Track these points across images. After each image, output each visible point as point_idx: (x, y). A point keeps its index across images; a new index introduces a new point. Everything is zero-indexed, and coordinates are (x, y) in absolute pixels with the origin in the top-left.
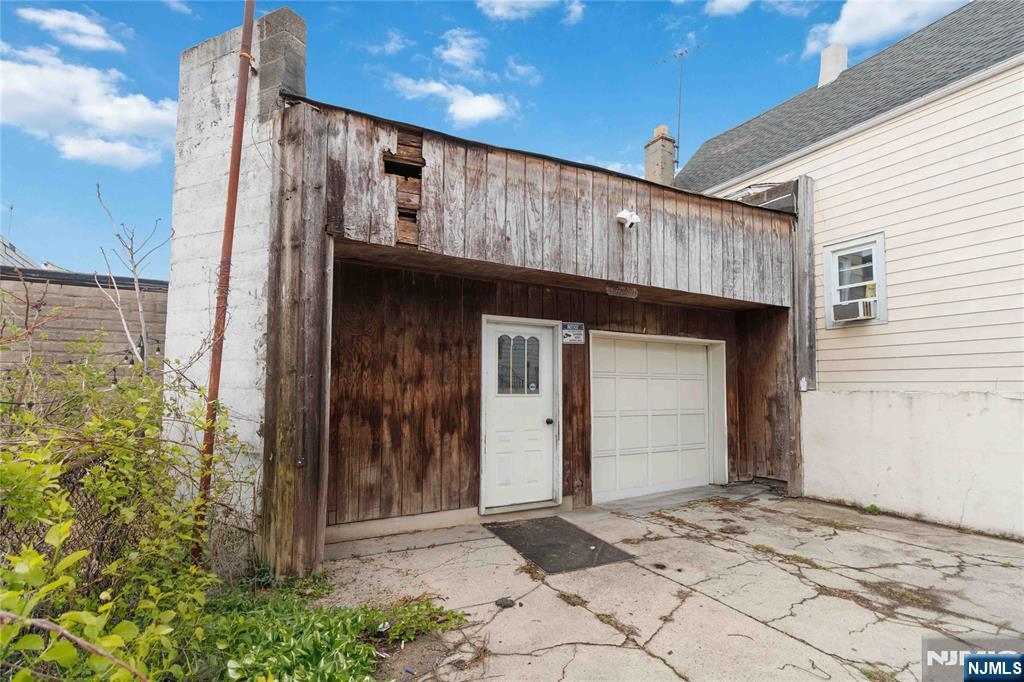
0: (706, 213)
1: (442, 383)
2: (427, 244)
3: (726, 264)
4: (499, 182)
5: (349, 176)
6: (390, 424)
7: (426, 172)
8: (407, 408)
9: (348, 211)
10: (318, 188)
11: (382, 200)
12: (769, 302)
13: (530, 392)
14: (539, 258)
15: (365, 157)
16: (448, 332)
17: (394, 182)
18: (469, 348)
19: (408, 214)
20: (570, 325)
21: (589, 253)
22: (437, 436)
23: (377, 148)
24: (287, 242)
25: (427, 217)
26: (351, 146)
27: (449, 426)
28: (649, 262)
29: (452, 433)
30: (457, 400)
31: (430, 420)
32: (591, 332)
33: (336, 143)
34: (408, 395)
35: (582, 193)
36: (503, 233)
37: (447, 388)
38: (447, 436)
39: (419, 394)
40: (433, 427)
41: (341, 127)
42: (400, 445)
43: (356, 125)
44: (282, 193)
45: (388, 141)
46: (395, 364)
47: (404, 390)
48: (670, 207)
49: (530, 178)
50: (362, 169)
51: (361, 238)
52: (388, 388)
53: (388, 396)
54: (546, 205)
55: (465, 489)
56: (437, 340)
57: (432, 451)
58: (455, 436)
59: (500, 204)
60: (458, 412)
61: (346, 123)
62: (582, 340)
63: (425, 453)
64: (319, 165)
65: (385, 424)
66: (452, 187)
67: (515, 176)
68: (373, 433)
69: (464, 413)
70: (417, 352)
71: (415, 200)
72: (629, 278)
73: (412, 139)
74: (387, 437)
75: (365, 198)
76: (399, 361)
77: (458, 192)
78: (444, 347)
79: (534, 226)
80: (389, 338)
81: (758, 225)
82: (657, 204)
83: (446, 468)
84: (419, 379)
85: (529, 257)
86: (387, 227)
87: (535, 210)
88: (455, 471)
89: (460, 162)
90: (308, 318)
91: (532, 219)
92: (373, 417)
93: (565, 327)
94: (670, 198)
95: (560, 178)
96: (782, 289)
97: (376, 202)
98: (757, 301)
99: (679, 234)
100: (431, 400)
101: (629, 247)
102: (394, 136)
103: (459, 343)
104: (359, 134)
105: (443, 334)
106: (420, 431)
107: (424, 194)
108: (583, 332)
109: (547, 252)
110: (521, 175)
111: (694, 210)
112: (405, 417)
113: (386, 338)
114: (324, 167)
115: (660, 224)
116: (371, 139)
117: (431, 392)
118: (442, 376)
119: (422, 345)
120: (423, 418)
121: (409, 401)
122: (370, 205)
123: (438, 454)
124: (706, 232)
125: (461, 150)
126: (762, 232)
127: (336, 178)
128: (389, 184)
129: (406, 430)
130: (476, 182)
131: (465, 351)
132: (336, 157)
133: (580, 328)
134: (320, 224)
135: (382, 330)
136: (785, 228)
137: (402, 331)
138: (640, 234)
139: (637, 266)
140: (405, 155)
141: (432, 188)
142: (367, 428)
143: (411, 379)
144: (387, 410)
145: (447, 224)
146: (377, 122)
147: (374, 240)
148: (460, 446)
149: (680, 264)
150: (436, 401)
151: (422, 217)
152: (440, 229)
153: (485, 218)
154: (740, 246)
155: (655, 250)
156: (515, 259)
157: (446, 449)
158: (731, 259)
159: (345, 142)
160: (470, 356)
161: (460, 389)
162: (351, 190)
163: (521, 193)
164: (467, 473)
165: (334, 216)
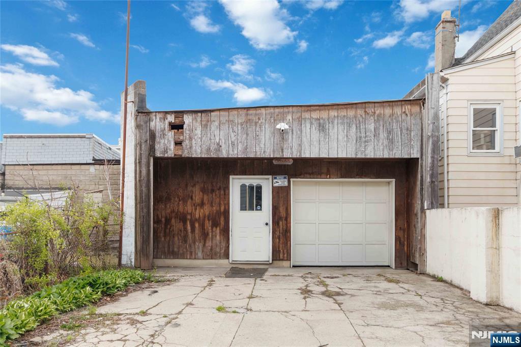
0: (343, 113)
1: (212, 206)
2: (186, 154)
3: (359, 139)
4: (217, 123)
5: (157, 134)
6: (190, 222)
7: (185, 126)
8: (197, 216)
9: (157, 146)
10: (146, 141)
11: (169, 141)
12: (397, 156)
13: (257, 210)
14: (236, 152)
15: (162, 127)
16: (214, 184)
17: (173, 133)
18: (225, 192)
19: (178, 143)
20: (278, 177)
21: (262, 146)
22: (210, 228)
23: (167, 122)
24: (137, 161)
25: (186, 144)
26: (157, 123)
27: (215, 224)
28: (300, 145)
29: (216, 227)
30: (219, 213)
31: (207, 222)
32: (292, 180)
33: (152, 124)
34: (197, 211)
35: (259, 119)
36: (218, 144)
37: (214, 208)
38: (214, 229)
39: (202, 211)
40: (208, 225)
41: (154, 118)
42: (194, 231)
43: (159, 116)
44: (136, 145)
45: (171, 118)
46: (192, 199)
47: (196, 209)
48: (315, 115)
49: (231, 118)
50: (161, 131)
51: (162, 155)
52: (189, 208)
53: (190, 211)
54: (239, 128)
55: (223, 251)
56: (210, 188)
57: (208, 234)
58: (218, 228)
59: (217, 133)
60: (220, 219)
61: (156, 116)
62: (286, 184)
63: (205, 235)
64: (146, 133)
65: (188, 222)
66: (196, 130)
67: (223, 119)
68: (184, 225)
69: (222, 219)
70: (201, 193)
71: (181, 138)
72: (287, 154)
73: (180, 115)
74: (189, 228)
75: (162, 141)
76: (194, 198)
77: (198, 132)
78: (213, 191)
79: (234, 139)
80: (190, 188)
81: (388, 111)
82: (307, 115)
83: (214, 242)
84: (202, 204)
85: (231, 152)
86: (170, 150)
87: (234, 132)
88: (218, 244)
89: (199, 119)
90: (144, 185)
91: (233, 136)
92: (183, 219)
93: (276, 178)
94: (315, 110)
95: (247, 115)
96: (412, 147)
97: (166, 141)
98: (386, 156)
99: (322, 128)
100: (207, 214)
101: (287, 140)
102: (173, 116)
103: (219, 189)
104: (160, 118)
105: (213, 185)
106: (202, 226)
107: (185, 135)
108: (286, 180)
109: (240, 149)
110: (227, 118)
111: (333, 113)
112: (196, 220)
113: (188, 188)
114: (148, 134)
115: (308, 125)
116: (165, 119)
117: (207, 210)
118: (212, 203)
119: (203, 190)
120: (204, 220)
121: (198, 213)
122: (164, 143)
123: (210, 236)
124: (343, 123)
125: (200, 114)
126: (392, 115)
127: (153, 136)
128: (171, 135)
129: (197, 225)
130: (206, 126)
131: (222, 192)
132: (153, 129)
133: (285, 178)
134: (147, 153)
135: (187, 186)
136: (416, 109)
137: (194, 185)
138: (294, 132)
139: (291, 149)
140: (178, 121)
141: (188, 132)
142: (182, 224)
143: (199, 205)
144: (189, 217)
145: (194, 145)
146: (167, 113)
147: (166, 155)
148: (220, 233)
149: (322, 143)
150: (210, 213)
151: (184, 144)
152: (191, 148)
153: (210, 139)
154: (372, 127)
155: (304, 139)
156: (224, 154)
157: (214, 234)
158: (363, 135)
159: (156, 123)
160: (225, 194)
161: (220, 208)
162: (157, 139)
163: (227, 126)
164: (224, 244)
165: (152, 149)
